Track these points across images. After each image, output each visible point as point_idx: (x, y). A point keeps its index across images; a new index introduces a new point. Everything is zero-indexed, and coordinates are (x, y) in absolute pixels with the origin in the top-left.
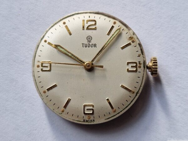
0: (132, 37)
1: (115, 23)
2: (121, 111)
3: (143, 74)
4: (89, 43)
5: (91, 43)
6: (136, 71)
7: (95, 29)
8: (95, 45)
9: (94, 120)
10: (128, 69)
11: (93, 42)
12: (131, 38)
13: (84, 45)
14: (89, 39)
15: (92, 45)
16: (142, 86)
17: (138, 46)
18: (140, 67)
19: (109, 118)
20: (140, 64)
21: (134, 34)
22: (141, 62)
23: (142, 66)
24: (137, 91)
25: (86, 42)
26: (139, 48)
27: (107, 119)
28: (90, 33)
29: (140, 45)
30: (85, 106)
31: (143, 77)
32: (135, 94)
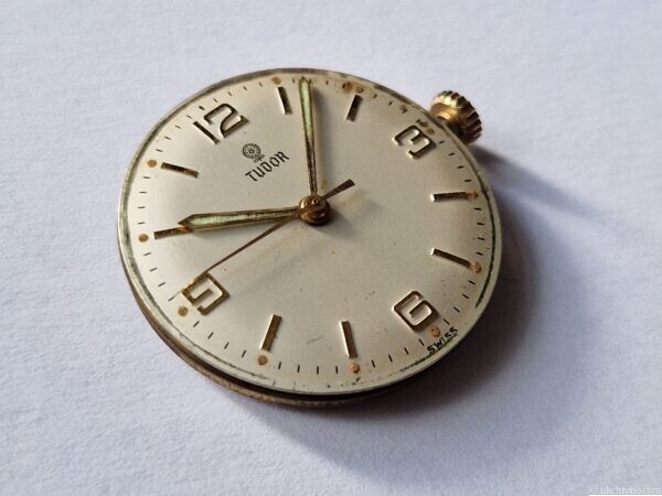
0: (345, 83)
1: (277, 80)
2: (493, 258)
3: (455, 142)
4: (260, 162)
6: (432, 145)
7: (244, 121)
8: (281, 156)
9: (452, 330)
10: (411, 152)
11: (268, 153)
12: (347, 87)
13: (253, 174)
14: (252, 151)
15: (274, 161)
17: (379, 92)
18: (432, 132)
19: (482, 297)
20: (423, 124)
21: (343, 75)
22: (423, 121)
23: (433, 126)
24: (480, 188)
25: (252, 165)
26: (387, 95)
27: (480, 301)
28: (239, 138)
29: (380, 87)
30: (399, 310)
31: (459, 148)
32: (482, 196)
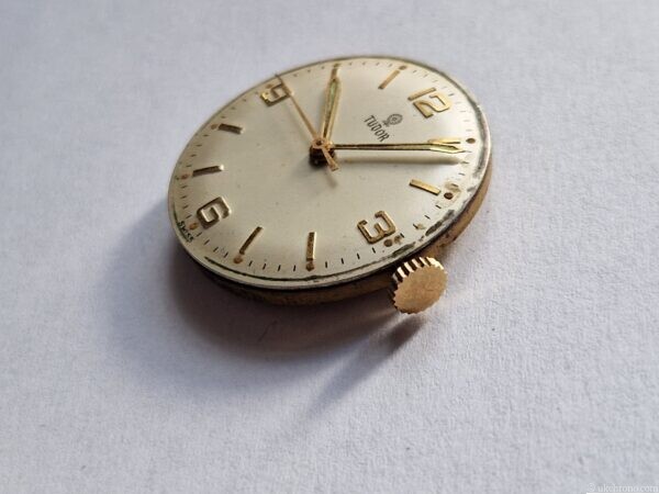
0: (460, 187)
1: (471, 141)
2: (244, 274)
3: (374, 263)
4: (382, 124)
5: (384, 127)
6: (371, 241)
7: (427, 116)
8: (384, 136)
9: (192, 238)
10: (364, 222)
11: (390, 129)
12: (455, 187)
13: (371, 120)
15: (381, 132)
16: (341, 278)
17: (444, 212)
18: (388, 244)
19: (213, 262)
20: (397, 239)
22: (402, 240)
23: (396, 247)
24: (317, 274)
25: (380, 118)
27: (210, 260)
28: (409, 111)
30: (217, 201)
31: (367, 265)
32: (309, 274)
